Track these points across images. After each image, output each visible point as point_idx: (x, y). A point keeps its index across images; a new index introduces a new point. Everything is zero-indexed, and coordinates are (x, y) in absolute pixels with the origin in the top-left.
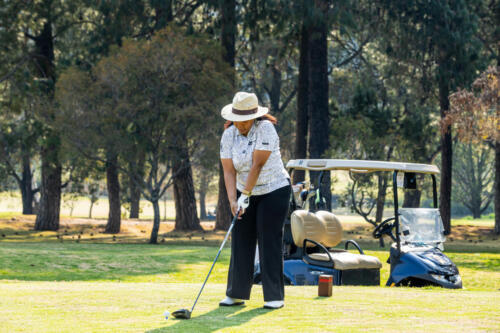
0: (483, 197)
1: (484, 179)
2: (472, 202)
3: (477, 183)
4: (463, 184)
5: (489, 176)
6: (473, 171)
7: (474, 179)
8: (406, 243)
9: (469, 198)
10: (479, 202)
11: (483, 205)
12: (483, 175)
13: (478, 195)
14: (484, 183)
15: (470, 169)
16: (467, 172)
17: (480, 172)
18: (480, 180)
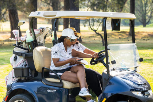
0: (147, 18)
1: (148, 10)
2: (142, 20)
3: (144, 11)
4: (138, 12)
5: (149, 8)
6: (142, 7)
7: (143, 10)
8: (114, 70)
9: (141, 18)
10: (145, 20)
11: (147, 21)
12: (147, 8)
13: (145, 17)
14: (147, 12)
15: (141, 6)
16: (140, 8)
17: (146, 7)
18: (146, 11)
